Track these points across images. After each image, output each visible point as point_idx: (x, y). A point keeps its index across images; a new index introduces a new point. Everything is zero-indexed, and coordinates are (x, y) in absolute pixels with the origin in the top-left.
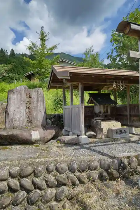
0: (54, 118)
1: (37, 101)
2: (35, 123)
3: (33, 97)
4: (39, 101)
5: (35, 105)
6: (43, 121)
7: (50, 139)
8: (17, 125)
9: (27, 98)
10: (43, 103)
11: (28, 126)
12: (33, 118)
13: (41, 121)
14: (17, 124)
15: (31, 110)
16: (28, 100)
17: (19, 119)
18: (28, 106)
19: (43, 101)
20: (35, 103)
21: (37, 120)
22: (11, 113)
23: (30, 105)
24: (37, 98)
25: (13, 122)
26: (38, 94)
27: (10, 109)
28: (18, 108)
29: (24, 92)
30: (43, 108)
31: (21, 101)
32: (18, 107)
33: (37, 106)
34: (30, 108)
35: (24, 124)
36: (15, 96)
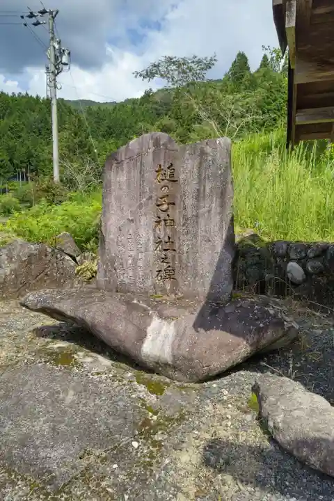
0: (316, 257)
1: (199, 196)
2: (185, 283)
3: (182, 181)
4: (204, 197)
5: (190, 213)
6: (216, 278)
7: (229, 365)
8: (127, 281)
9: (163, 183)
10: (223, 205)
11: (163, 290)
12: (180, 261)
13: (209, 278)
14: (126, 277)
15: (174, 231)
16: (165, 191)
17: (135, 260)
18: (163, 216)
19: (223, 194)
20: (189, 202)
21: (195, 275)
22: (112, 236)
23: (170, 210)
24: (200, 182)
25: (115, 269)
26: (204, 165)
27: (109, 223)
28: (132, 220)
29: (150, 157)
30: (221, 228)
31: (142, 194)
32: (130, 218)
33: (197, 216)
34: (170, 222)
35: (149, 282)
36: (123, 178)
